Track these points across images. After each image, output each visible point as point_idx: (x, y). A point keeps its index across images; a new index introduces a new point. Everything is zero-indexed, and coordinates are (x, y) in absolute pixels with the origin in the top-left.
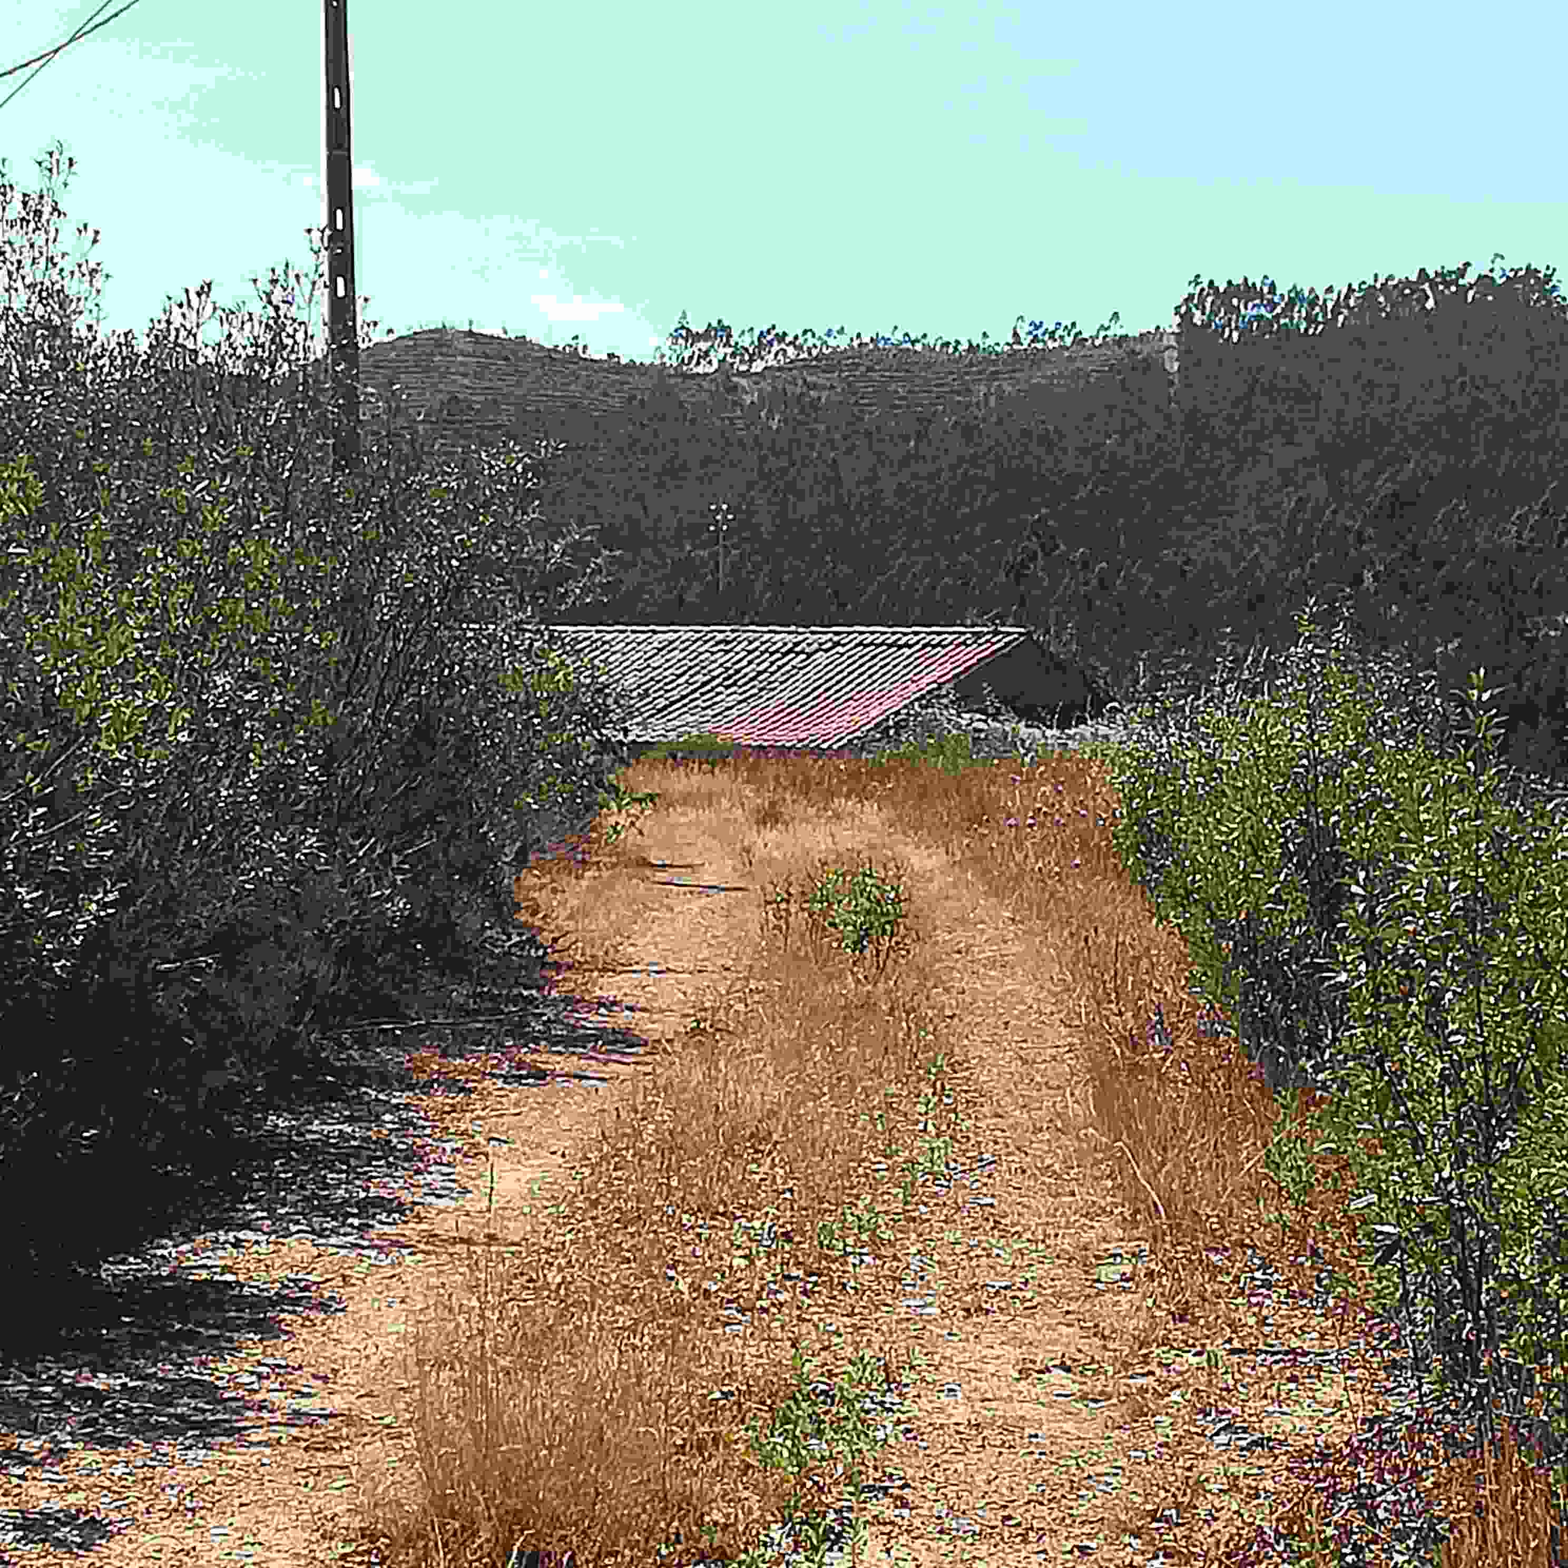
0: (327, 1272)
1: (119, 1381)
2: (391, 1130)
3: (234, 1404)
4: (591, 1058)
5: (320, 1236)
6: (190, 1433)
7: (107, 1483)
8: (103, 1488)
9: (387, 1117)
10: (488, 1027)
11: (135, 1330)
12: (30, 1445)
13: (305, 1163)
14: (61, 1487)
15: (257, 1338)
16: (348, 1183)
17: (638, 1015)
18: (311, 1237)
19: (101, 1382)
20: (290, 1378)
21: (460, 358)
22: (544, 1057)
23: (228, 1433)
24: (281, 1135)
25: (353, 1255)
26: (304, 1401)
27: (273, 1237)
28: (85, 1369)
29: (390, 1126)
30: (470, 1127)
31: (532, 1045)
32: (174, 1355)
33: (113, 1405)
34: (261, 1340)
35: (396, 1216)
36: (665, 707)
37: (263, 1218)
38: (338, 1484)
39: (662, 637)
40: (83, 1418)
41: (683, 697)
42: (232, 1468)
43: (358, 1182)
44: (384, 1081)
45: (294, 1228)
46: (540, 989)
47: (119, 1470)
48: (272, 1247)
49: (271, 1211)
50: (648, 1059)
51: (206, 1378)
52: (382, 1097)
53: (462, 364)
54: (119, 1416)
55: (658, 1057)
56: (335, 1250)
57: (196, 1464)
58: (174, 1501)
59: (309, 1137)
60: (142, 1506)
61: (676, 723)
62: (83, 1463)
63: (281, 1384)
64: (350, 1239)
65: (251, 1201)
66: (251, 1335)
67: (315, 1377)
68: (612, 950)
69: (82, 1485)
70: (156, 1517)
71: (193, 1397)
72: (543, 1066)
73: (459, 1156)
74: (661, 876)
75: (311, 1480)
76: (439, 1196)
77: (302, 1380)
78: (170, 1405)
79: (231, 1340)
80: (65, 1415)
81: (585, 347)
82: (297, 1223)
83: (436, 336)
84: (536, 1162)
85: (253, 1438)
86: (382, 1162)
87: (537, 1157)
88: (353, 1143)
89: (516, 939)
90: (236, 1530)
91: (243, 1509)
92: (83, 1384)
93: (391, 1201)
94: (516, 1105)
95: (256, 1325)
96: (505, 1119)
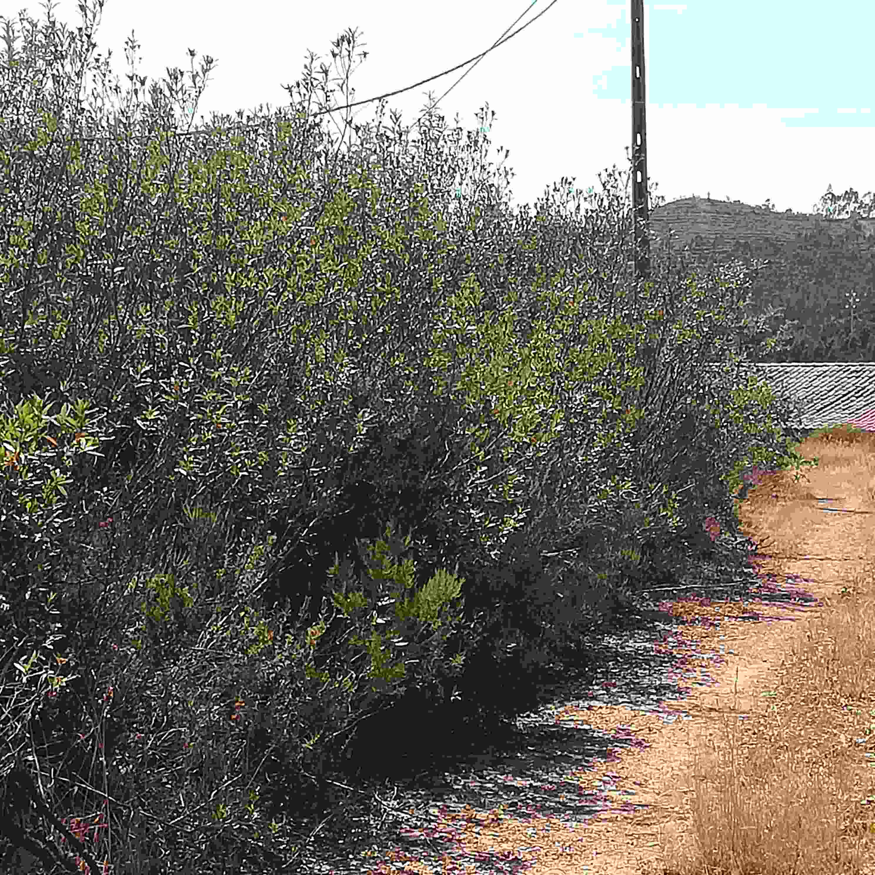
0: (640, 725)
1: (528, 782)
2: (673, 647)
3: (591, 798)
4: (785, 608)
5: (635, 705)
6: (568, 812)
7: (523, 838)
8: (522, 841)
9: (670, 639)
10: (725, 589)
11: (536, 755)
12: (482, 815)
13: (626, 664)
14: (499, 839)
15: (602, 761)
16: (650, 675)
17: (811, 584)
18: (631, 705)
19: (519, 782)
20: (621, 784)
21: (703, 214)
22: (758, 607)
23: (589, 813)
24: (612, 648)
25: (654, 716)
26: (629, 797)
27: (609, 705)
28: (510, 775)
29: (672, 644)
30: (717, 646)
31: (751, 600)
32: (557, 769)
33: (525, 795)
34: (605, 762)
35: (677, 695)
36: (822, 409)
37: (604, 694)
38: (650, 844)
39: (820, 369)
40: (510, 802)
41: (832, 403)
42: (591, 833)
43: (655, 675)
44: (667, 619)
45: (621, 700)
46: (754, 568)
47: (530, 831)
48: (609, 711)
49: (608, 690)
50: (818, 609)
51: (575, 782)
52: (667, 627)
53: (705, 217)
54: (528, 801)
55: (823, 608)
56: (644, 713)
57: (571, 830)
58: (560, 850)
59: (627, 649)
60: (543, 852)
61: (828, 418)
62: (510, 827)
63: (617, 787)
64: (652, 707)
65: (597, 684)
66: (600, 759)
67: (634, 783)
68: (794, 547)
69: (510, 839)
70: (550, 858)
71: (569, 792)
72: (757, 612)
73: (712, 662)
74: (821, 504)
75: (635, 841)
76: (701, 684)
77: (628, 785)
78: (556, 796)
79: (587, 761)
80: (499, 800)
81: (773, 205)
82: (622, 697)
83: (690, 202)
84: (756, 666)
85: (602, 817)
86: (668, 665)
87: (755, 663)
88: (652, 653)
89: (739, 540)
90: (594, 867)
91: (598, 856)
92: (509, 783)
93: (674, 686)
94: (743, 633)
95: (602, 754)
96: (737, 642)
